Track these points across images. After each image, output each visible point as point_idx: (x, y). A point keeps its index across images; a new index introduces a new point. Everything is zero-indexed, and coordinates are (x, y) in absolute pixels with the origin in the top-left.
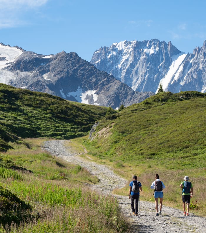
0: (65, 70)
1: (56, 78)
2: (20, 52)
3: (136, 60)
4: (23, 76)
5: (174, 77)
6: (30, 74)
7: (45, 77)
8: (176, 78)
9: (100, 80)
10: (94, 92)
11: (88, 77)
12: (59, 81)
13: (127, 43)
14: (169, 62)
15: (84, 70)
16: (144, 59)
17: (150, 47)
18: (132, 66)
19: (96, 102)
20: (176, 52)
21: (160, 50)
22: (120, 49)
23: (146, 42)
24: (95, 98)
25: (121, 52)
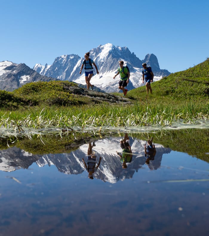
0: (20, 69)
1: (17, 72)
2: (12, 63)
3: (67, 60)
4: (8, 72)
5: (78, 65)
6: (10, 71)
7: (14, 72)
8: (79, 66)
9: (31, 72)
10: (29, 76)
11: (27, 71)
12: (18, 73)
13: (65, 56)
14: (77, 61)
15: (26, 69)
16: (70, 60)
17: (71, 57)
18: (66, 62)
19: (29, 79)
20: (79, 58)
21: (74, 57)
22: (62, 57)
23: (70, 55)
24: (29, 78)
25: (63, 58)
